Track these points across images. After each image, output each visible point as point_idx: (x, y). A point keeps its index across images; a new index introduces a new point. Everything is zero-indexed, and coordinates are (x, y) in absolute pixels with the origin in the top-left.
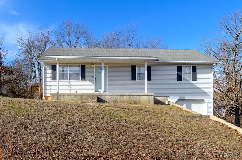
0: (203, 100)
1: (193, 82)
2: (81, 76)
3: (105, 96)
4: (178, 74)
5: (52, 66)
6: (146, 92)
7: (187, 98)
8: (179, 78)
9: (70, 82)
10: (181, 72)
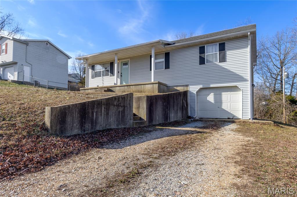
0: (236, 87)
1: (220, 63)
2: (110, 73)
3: (116, 88)
4: (200, 56)
5: (92, 66)
6: (153, 81)
7: (212, 86)
8: (202, 61)
9: (103, 79)
10: (204, 53)
